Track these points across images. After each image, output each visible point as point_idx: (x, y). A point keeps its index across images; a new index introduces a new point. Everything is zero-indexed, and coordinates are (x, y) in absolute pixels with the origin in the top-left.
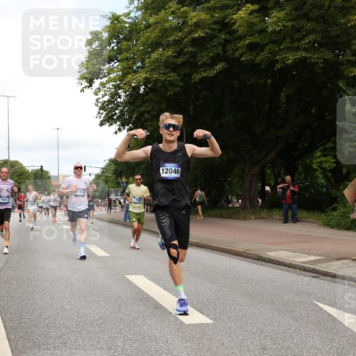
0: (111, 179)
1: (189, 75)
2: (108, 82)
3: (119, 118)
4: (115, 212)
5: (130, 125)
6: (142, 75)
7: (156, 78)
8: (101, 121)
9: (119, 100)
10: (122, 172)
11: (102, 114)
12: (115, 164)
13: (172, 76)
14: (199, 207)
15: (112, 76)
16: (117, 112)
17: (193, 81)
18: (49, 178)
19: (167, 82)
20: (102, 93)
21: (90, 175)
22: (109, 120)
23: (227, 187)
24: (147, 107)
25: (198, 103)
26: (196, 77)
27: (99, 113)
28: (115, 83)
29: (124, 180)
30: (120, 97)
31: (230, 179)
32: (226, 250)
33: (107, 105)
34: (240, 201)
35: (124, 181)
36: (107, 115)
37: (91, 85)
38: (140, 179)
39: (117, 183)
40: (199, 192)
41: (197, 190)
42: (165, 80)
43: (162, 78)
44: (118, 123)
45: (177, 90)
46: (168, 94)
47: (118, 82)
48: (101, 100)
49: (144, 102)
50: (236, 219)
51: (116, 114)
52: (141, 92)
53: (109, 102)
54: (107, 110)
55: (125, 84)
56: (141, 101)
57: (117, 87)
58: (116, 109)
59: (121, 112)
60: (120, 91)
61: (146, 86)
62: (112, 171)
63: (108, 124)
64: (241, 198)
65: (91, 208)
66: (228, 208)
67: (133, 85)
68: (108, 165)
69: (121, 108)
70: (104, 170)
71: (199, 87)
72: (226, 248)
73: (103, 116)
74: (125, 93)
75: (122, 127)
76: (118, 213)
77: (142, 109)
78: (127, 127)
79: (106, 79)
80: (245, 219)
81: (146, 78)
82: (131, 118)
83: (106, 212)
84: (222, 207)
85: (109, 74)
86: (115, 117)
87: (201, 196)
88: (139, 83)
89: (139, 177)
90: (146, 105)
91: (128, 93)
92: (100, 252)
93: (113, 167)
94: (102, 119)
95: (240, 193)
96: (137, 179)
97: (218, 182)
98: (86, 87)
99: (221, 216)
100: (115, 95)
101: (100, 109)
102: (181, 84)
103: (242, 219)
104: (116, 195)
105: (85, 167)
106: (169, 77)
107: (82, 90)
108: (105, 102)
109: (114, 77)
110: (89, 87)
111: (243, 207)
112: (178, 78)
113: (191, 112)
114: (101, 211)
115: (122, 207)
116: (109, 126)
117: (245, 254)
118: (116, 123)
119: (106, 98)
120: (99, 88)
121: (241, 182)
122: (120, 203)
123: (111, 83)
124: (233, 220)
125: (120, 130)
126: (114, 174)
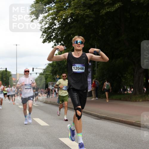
0: (49, 76)
1: (99, 11)
2: (48, 16)
3: (54, 38)
4: (52, 97)
5: (62, 42)
6: (69, 12)
7: (78, 13)
8: (44, 40)
9: (55, 27)
10: (56, 71)
11: (44, 35)
12: (52, 67)
13: (88, 12)
14: (107, 93)
15: (50, 12)
16: (54, 34)
17: (101, 14)
18: (11, 75)
19: (85, 15)
20: (44, 22)
21: (36, 73)
22: (48, 39)
23: (123, 81)
24: (72, 31)
25: (104, 28)
26: (103, 12)
27: (43, 35)
28: (52, 17)
29: (58, 76)
30: (55, 25)
31: (125, 75)
32: (124, 121)
33: (48, 30)
34: (132, 90)
35: (58, 78)
36: (47, 36)
37: (37, 18)
38: (65, 76)
39: (53, 78)
40: (106, 83)
41: (106, 82)
42: (84, 14)
43: (82, 13)
44: (54, 41)
45: (91, 20)
46: (86, 22)
47: (54, 16)
48: (44, 27)
49: (70, 28)
50: (129, 101)
51: (53, 35)
52: (68, 22)
53: (49, 28)
54: (47, 33)
55: (59, 17)
56: (68, 27)
57: (54, 19)
58: (53, 32)
59: (56, 34)
60: (55, 21)
61: (72, 18)
62: (50, 71)
63: (48, 42)
64: (132, 88)
65: (36, 95)
66: (124, 94)
67: (64, 17)
68: (48, 67)
69: (56, 32)
70: (45, 70)
71: (105, 18)
72: (124, 120)
73: (45, 37)
74: (59, 22)
75: (56, 44)
76: (54, 98)
77: (69, 32)
78: (60, 44)
79: (47, 14)
80: (136, 101)
81: (72, 13)
82: (62, 37)
83: (46, 97)
84: (121, 94)
85: (49, 11)
86: (52, 37)
87: (108, 85)
88: (68, 16)
89: (65, 75)
90: (72, 29)
91: (60, 22)
92: (42, 123)
93: (51, 69)
94: (44, 39)
95: (132, 84)
96: (64, 76)
97: (118, 78)
98: (34, 19)
99: (120, 99)
100: (52, 24)
101: (43, 32)
102: (94, 16)
103: (133, 101)
104: (53, 86)
105: (33, 68)
106: (86, 12)
107: (32, 21)
108: (46, 28)
109: (52, 13)
110: (36, 19)
111: (134, 93)
112: (92, 13)
113: (100, 33)
114: (43, 97)
115: (57, 94)
116: (49, 42)
117: (136, 124)
118: (53, 41)
119: (47, 26)
120: (42, 20)
121: (133, 77)
122: (55, 91)
123: (50, 17)
124: (128, 102)
125: (55, 45)
126: (51, 73)
